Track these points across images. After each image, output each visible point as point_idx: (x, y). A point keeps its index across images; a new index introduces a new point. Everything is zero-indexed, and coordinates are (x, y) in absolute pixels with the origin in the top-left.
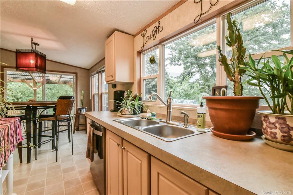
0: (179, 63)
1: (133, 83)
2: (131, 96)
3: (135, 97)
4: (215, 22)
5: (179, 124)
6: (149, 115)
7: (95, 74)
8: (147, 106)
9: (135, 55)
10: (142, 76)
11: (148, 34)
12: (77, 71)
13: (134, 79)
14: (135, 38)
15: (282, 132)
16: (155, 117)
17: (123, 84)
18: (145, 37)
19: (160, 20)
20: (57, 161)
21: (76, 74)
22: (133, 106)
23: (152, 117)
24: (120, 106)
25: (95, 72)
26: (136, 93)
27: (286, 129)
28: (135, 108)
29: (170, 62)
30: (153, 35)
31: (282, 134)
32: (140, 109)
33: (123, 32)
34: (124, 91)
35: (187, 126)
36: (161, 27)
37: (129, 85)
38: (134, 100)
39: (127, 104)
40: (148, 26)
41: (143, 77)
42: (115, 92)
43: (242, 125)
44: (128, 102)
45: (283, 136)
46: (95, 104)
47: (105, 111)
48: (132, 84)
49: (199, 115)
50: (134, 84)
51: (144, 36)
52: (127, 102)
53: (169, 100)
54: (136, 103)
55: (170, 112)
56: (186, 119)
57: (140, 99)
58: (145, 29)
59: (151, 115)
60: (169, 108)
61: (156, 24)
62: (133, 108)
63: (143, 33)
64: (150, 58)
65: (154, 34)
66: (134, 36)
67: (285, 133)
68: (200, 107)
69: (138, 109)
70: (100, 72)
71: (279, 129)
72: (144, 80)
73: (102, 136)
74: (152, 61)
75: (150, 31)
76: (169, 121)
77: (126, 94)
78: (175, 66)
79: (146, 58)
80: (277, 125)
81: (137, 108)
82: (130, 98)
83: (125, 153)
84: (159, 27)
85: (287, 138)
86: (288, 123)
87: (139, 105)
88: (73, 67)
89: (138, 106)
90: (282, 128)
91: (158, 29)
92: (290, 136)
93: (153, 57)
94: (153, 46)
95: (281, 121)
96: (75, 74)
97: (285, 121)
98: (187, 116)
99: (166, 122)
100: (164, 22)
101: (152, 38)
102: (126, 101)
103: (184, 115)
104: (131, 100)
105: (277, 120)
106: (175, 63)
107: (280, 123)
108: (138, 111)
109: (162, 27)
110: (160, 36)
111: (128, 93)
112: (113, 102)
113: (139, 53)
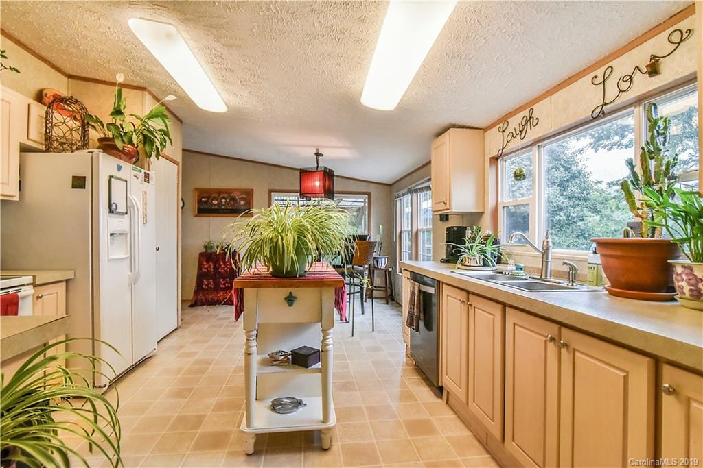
0: (625, 141)
1: (483, 213)
2: (478, 237)
3: (486, 238)
4: (632, 113)
5: (561, 282)
6: (511, 267)
7: (404, 195)
8: (509, 254)
9: (486, 164)
10: (499, 201)
11: (511, 129)
12: (372, 188)
13: (484, 206)
14: (486, 133)
15: (690, 285)
16: (522, 272)
17: (463, 215)
18: (506, 134)
19: (534, 107)
20: (353, 336)
21: (369, 194)
22: (482, 252)
23: (517, 271)
24: (460, 252)
25: (405, 191)
26: (489, 231)
27: (693, 282)
28: (487, 257)
29: (592, 140)
30: (521, 131)
31: (689, 288)
32: (496, 258)
33: (463, 127)
34: (466, 228)
35: (574, 284)
36: (535, 119)
37: (475, 217)
38: (484, 244)
39: (472, 249)
40: (512, 114)
41: (502, 202)
42: (448, 229)
43: (645, 277)
44: (474, 245)
45: (691, 290)
46: (404, 250)
47: (423, 260)
48: (481, 214)
49: (591, 266)
50: (484, 215)
51: (504, 131)
52: (472, 247)
53: (545, 243)
54: (489, 249)
55: (547, 262)
56: (572, 273)
57: (496, 242)
58: (505, 119)
59: (514, 268)
60: (545, 257)
61: (526, 113)
62: (482, 256)
63: (501, 125)
64: (515, 172)
65: (523, 129)
66: (485, 130)
67: (693, 286)
68: (592, 255)
69: (492, 257)
70: (416, 191)
71: (686, 282)
72: (504, 207)
73: (433, 293)
74: (519, 176)
75: (515, 122)
76: (546, 276)
77: (468, 233)
78: (610, 150)
79: (507, 167)
80: (684, 276)
81: (489, 257)
82: (478, 240)
83: (471, 311)
84: (530, 118)
85: (695, 293)
86: (695, 273)
87: (494, 251)
88: (363, 183)
89: (492, 254)
90: (689, 279)
91: (529, 121)
92: (698, 290)
93: (520, 169)
94: (520, 148)
95: (688, 271)
96: (367, 196)
97: (692, 270)
98: (573, 268)
99: (541, 279)
100: (540, 110)
101: (519, 136)
102: (471, 244)
103: (568, 266)
104: (479, 243)
105: (683, 269)
106: (609, 142)
107: (687, 274)
108: (492, 262)
109: (537, 119)
110: (532, 134)
111: (473, 232)
112: (445, 247)
113: (495, 159)
